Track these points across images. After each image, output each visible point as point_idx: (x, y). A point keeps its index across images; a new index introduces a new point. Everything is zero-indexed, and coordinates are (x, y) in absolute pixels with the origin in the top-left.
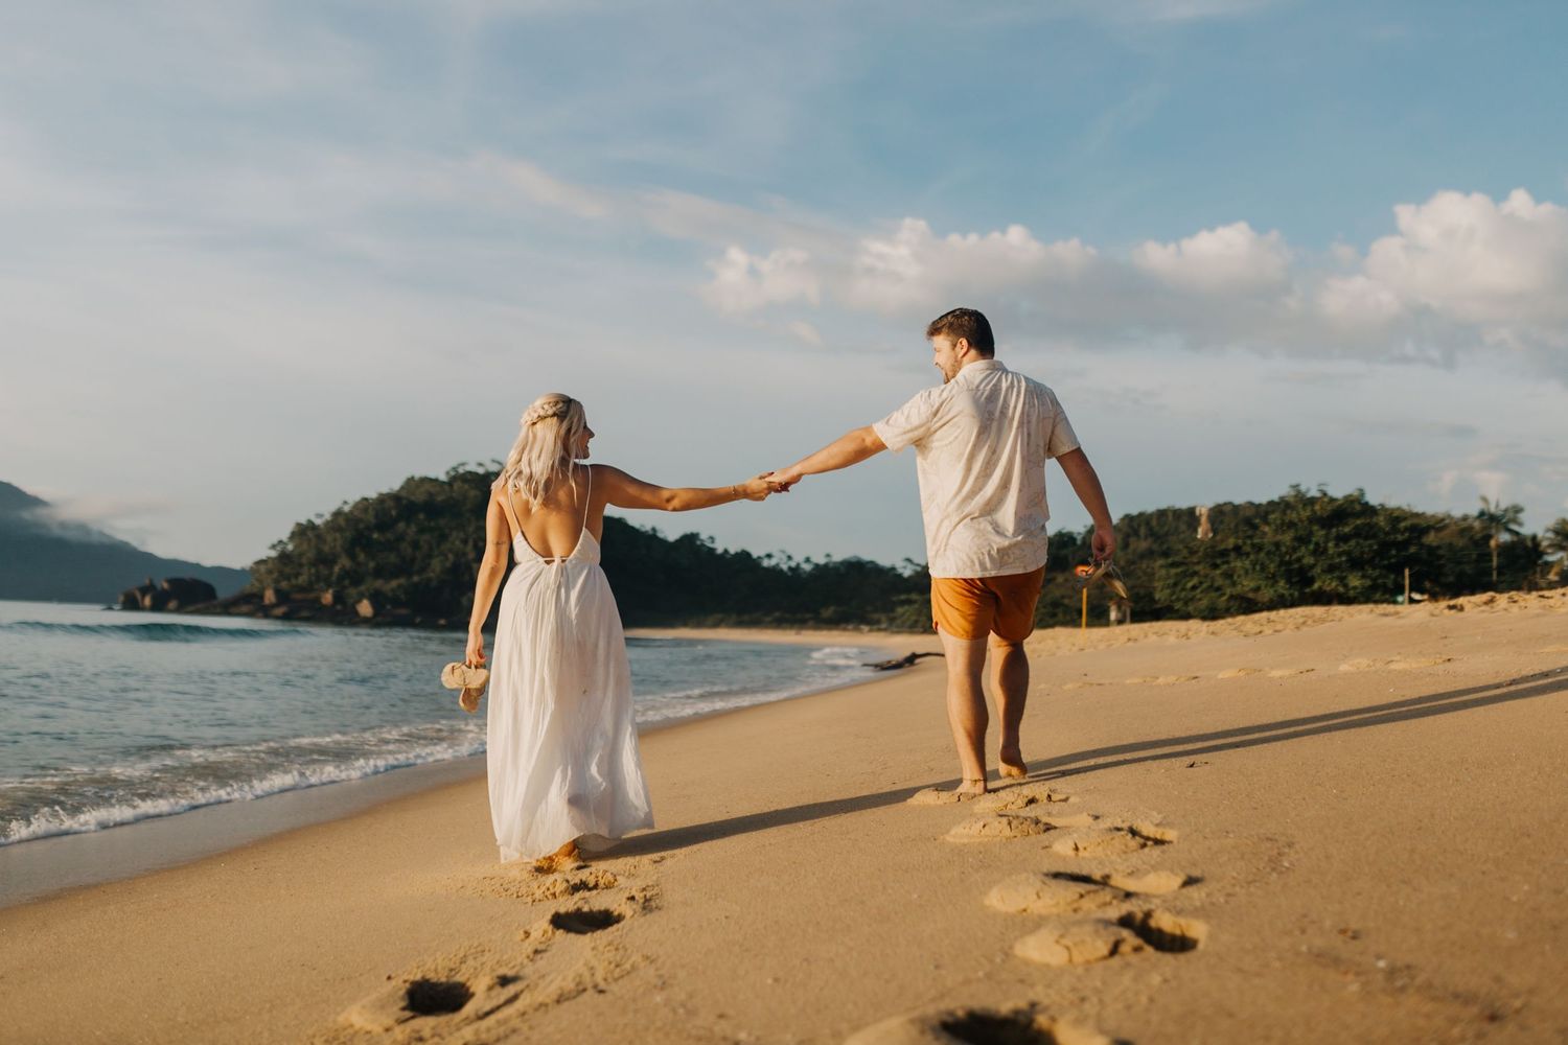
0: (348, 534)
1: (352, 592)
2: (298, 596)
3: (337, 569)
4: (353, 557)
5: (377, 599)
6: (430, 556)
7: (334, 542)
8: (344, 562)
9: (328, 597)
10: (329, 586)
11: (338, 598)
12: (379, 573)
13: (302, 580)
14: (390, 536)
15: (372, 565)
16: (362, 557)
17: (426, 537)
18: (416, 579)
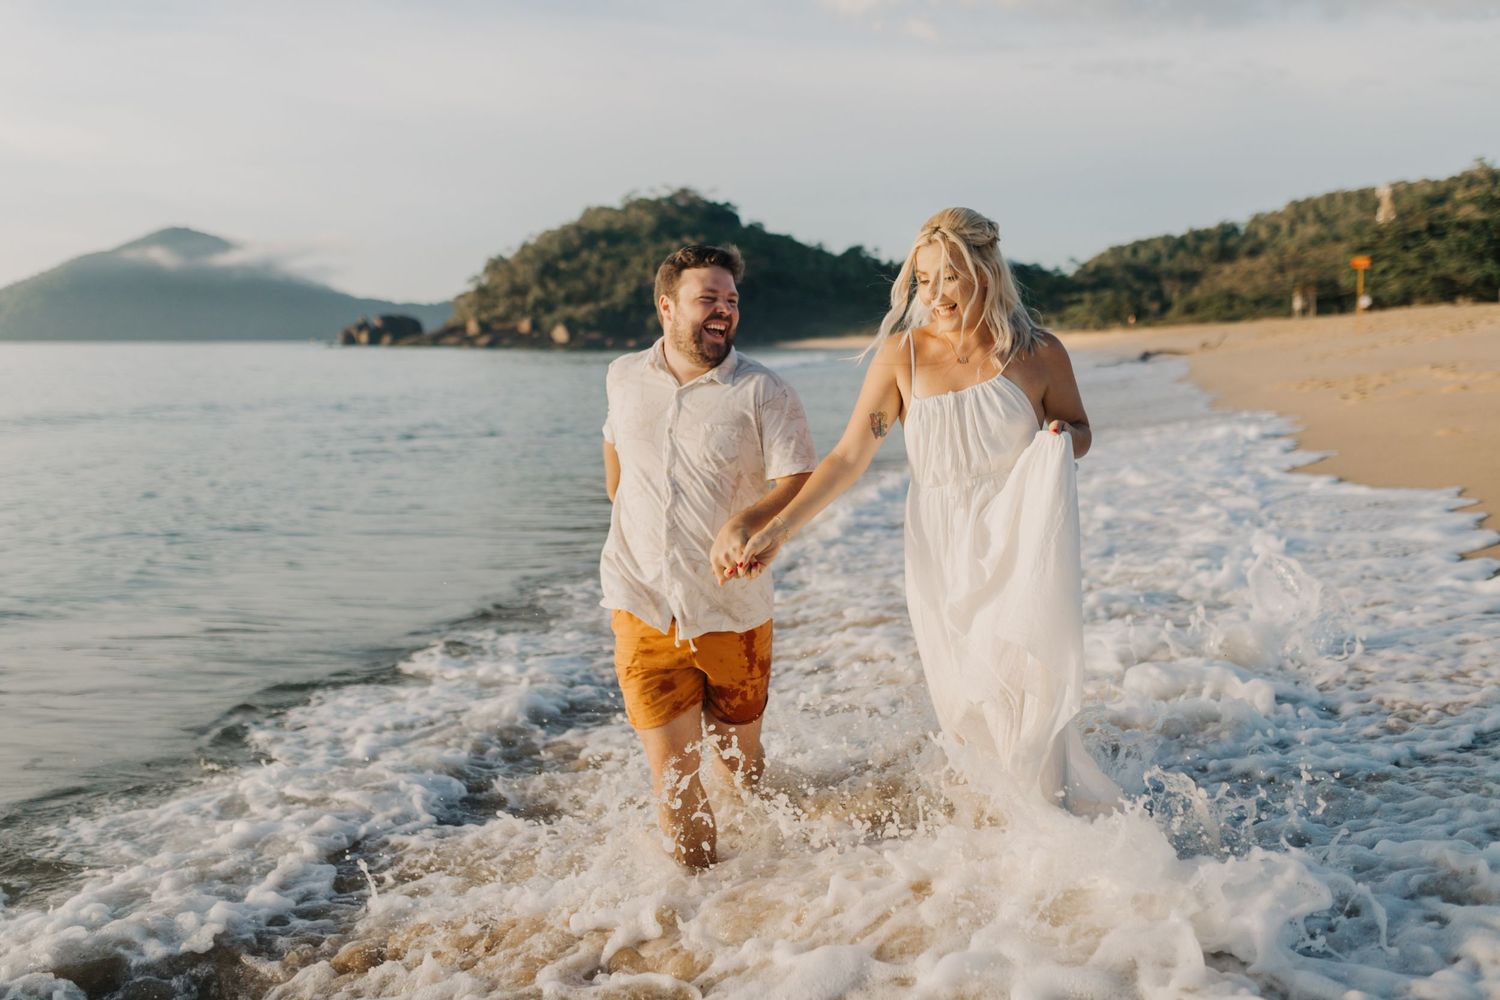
0: (538, 265)
1: (547, 320)
2: (497, 326)
3: (530, 299)
4: (543, 285)
5: (570, 324)
6: (613, 281)
7: (526, 273)
8: (536, 293)
9: (525, 326)
10: (524, 314)
11: (535, 326)
12: (569, 300)
13: (501, 310)
14: (575, 264)
15: (561, 293)
16: (552, 286)
17: (608, 265)
18: (603, 304)
